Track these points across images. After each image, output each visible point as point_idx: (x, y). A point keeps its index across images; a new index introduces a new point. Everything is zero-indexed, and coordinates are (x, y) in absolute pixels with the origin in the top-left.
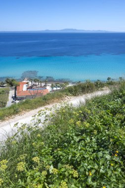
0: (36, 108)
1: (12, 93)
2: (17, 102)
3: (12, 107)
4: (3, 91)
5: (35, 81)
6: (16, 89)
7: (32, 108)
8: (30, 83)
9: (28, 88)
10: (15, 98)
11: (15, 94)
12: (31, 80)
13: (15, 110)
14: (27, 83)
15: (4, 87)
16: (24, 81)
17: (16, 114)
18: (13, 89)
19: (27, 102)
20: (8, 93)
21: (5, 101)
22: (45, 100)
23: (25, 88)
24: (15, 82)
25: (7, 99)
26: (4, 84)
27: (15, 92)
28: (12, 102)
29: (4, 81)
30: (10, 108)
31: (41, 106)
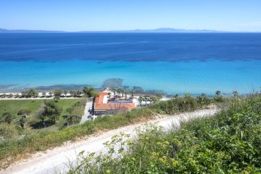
0: (116, 128)
1: (89, 105)
2: (95, 117)
3: (87, 124)
4: (79, 102)
5: (119, 91)
6: (94, 100)
7: (111, 128)
8: (112, 94)
9: (109, 101)
10: (92, 112)
11: (93, 107)
12: (113, 90)
13: (89, 129)
14: (109, 94)
15: (80, 97)
16: (105, 91)
17: (90, 134)
18: (90, 100)
19: (105, 119)
20: (85, 105)
21: (79, 116)
22: (129, 118)
23: (105, 100)
24: (94, 92)
25: (83, 113)
26: (80, 93)
27: (93, 105)
28: (88, 117)
29: (81, 90)
30: (83, 126)
31: (123, 125)
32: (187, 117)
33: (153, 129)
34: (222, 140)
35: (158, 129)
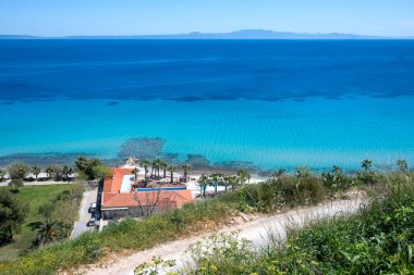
0: (150, 246)
3: (84, 239)
4: (66, 192)
5: (156, 166)
7: (139, 246)
8: (142, 172)
9: (135, 186)
10: (97, 212)
11: (99, 201)
12: (144, 162)
13: (88, 252)
14: (135, 171)
16: (126, 167)
17: (91, 262)
19: (124, 228)
24: (100, 168)
27: (99, 196)
28: (88, 225)
31: (164, 240)
32: (300, 217)
33: (228, 245)
34: (372, 266)
35: (239, 247)
